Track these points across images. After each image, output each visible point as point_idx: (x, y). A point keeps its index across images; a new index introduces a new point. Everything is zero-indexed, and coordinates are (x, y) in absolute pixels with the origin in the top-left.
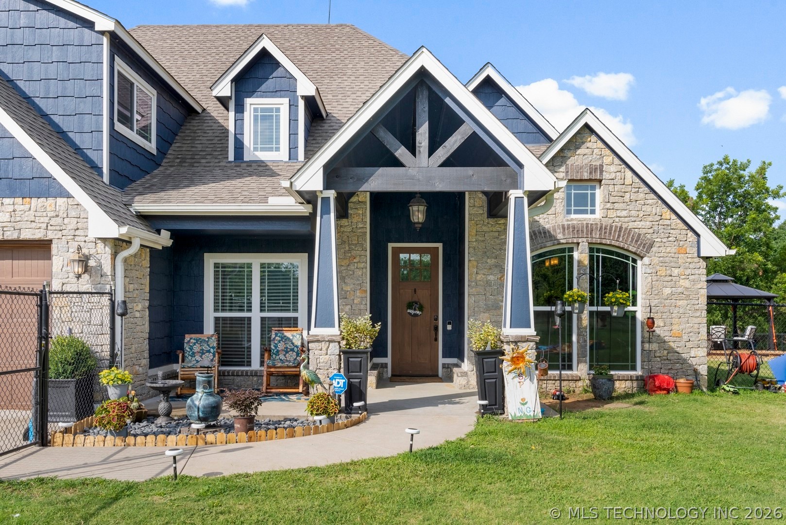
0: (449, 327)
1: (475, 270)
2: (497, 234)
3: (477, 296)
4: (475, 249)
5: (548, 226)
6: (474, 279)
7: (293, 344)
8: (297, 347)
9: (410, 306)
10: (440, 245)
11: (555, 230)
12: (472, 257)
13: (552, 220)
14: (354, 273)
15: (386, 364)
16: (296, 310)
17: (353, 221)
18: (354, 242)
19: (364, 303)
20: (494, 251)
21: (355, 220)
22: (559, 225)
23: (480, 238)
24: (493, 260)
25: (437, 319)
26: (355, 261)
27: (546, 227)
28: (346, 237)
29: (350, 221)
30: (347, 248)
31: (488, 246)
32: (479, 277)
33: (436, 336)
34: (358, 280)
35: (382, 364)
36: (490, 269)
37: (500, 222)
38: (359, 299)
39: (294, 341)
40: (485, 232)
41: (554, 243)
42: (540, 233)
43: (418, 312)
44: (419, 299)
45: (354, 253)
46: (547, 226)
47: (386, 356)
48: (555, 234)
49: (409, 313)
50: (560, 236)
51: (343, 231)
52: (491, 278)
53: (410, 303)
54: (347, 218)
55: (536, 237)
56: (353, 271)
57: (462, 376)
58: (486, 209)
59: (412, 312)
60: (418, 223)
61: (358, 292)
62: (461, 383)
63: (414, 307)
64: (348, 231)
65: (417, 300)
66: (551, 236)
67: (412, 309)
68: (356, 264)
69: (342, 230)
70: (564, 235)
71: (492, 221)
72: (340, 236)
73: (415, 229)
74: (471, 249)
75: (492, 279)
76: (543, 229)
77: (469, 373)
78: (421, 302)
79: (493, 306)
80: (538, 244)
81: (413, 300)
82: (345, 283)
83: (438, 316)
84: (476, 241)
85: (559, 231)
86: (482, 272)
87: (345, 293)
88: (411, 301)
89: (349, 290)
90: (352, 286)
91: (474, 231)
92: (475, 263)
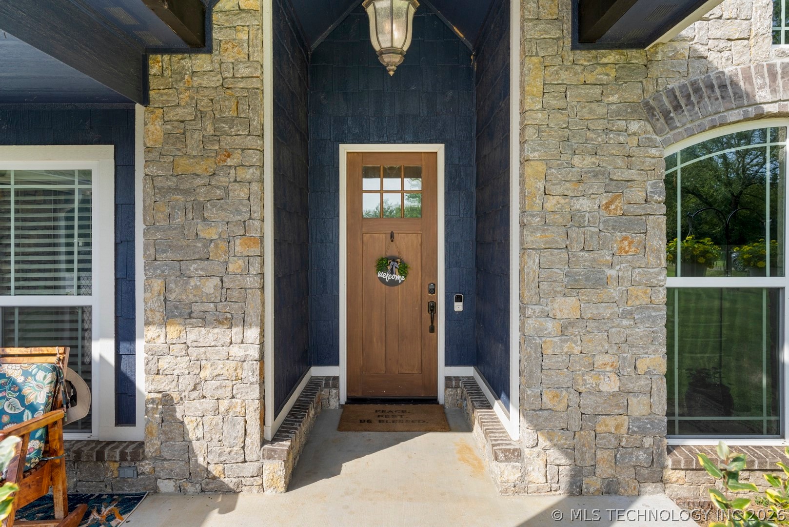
0: (458, 307)
1: (541, 185)
2: (597, 90)
3: (547, 253)
4: (539, 131)
5: (733, 68)
6: (537, 208)
7: (21, 398)
8: (33, 408)
9: (383, 264)
10: (439, 149)
11: (748, 78)
12: (534, 150)
13: (742, 54)
14: (227, 194)
15: (336, 379)
16: (83, 288)
17: (225, 59)
18: (226, 114)
19: (253, 271)
20: (590, 135)
21: (228, 57)
22: (759, 67)
23: (553, 102)
24: (589, 160)
25: (433, 291)
26: (229, 162)
27: (726, 71)
28: (206, 100)
29: (216, 59)
30: (210, 130)
31: (576, 124)
32: (551, 203)
33: (432, 322)
34: (239, 212)
35: (328, 378)
36: (580, 181)
37: (605, 60)
38: (240, 262)
39: (26, 391)
40: (568, 87)
41: (745, 112)
42: (711, 87)
43: (398, 277)
44: (399, 253)
45: (226, 142)
46: (728, 70)
47: (336, 363)
48: (749, 89)
49: (381, 279)
50: (762, 95)
51: (200, 86)
52: (583, 204)
53: (382, 259)
54: (210, 51)
55: (701, 97)
56: (227, 190)
57: (507, 460)
58: (568, 26)
59: (386, 276)
60: (392, 50)
61: (238, 242)
62: (505, 478)
63: (389, 268)
64: (213, 85)
65: (395, 254)
66: (739, 95)
67: (385, 270)
68: (232, 172)
69: (195, 84)
70: (774, 91)
71: (583, 57)
72: (192, 98)
73: (383, 69)
74: (530, 132)
75: (585, 208)
76: (718, 78)
77: (527, 451)
78: (405, 258)
79: (587, 279)
80: (705, 117)
81: (389, 254)
82: (205, 219)
83: (435, 285)
84: (543, 109)
85: (760, 81)
86: (559, 189)
87: (206, 246)
88: (384, 256)
89: (215, 237)
90: (222, 228)
91: (539, 83)
92: (541, 167)
